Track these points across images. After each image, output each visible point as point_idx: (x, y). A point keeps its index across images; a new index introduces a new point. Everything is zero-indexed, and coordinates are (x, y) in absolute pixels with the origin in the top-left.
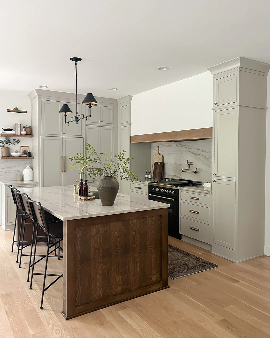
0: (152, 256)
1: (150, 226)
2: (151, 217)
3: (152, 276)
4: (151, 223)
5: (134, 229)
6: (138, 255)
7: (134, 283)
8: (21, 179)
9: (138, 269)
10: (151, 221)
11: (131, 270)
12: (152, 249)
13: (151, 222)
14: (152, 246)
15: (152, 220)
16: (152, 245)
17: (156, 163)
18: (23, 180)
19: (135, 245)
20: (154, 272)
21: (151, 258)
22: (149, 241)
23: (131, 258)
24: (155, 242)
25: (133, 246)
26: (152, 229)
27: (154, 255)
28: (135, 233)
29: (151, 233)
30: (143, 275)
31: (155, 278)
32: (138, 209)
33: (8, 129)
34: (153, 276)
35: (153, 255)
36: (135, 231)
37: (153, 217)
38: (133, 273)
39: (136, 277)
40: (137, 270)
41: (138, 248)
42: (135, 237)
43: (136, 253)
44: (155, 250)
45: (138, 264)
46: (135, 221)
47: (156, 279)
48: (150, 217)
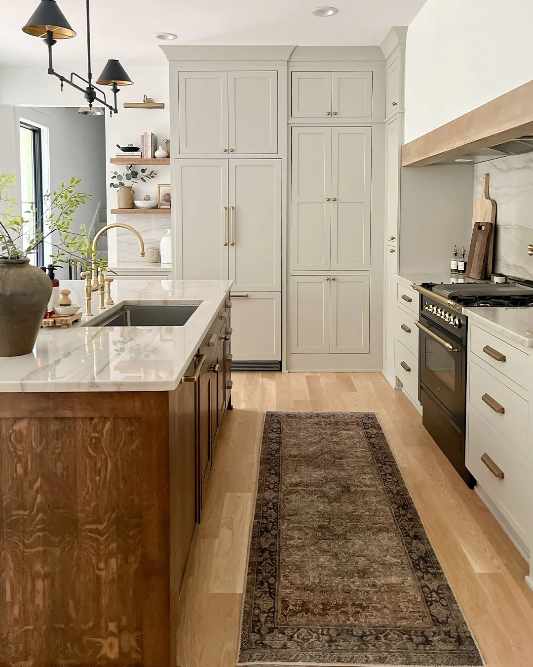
0: (102, 565)
1: (93, 454)
2: (95, 421)
3: (102, 637)
4: (94, 440)
5: (20, 453)
6: (35, 550)
7: (21, 646)
8: (154, 258)
9: (39, 601)
10: (96, 435)
11: (8, 598)
12: (102, 539)
13: (95, 437)
14: (101, 527)
15: (98, 428)
16: (101, 523)
17: (479, 227)
18: (158, 261)
19: (27, 513)
20: (112, 627)
21: (97, 572)
22: (87, 508)
23: (9, 556)
24: (114, 515)
25: (15, 513)
26: (99, 465)
27: (113, 562)
28: (25, 470)
29: (97, 478)
30: (63, 626)
31: (116, 649)
32: (22, 385)
33: (129, 146)
34: (106, 638)
35: (106, 562)
36: (24, 460)
37: (105, 419)
38: (16, 611)
39: (31, 627)
40: (36, 602)
41: (37, 524)
42: (26, 484)
43: (31, 539)
44: (114, 545)
45: (40, 585)
46: (22, 425)
47: (121, 653)
48: (92, 418)
